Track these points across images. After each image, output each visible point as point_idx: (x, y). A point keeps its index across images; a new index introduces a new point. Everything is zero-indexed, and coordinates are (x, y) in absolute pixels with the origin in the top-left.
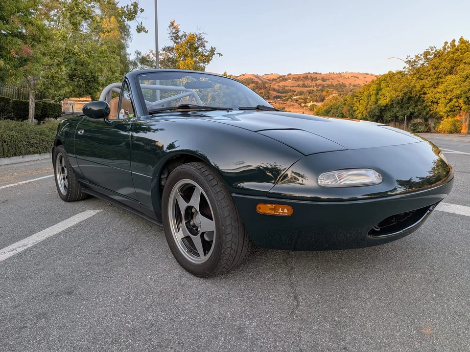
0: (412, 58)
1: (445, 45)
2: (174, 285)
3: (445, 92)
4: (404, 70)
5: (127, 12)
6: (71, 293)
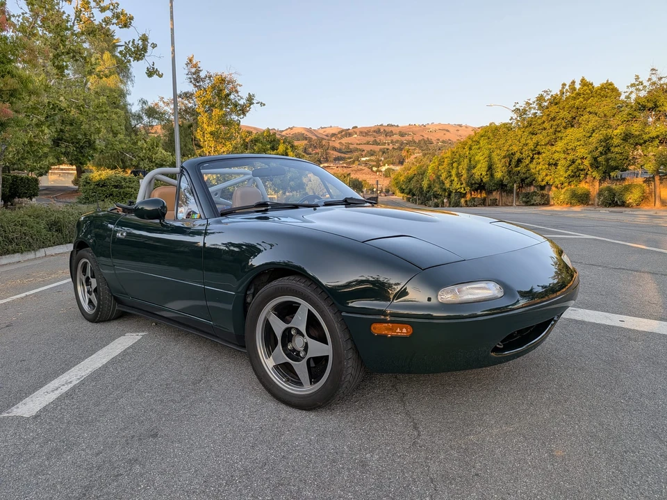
0: (521, 105)
1: (563, 88)
2: (274, 420)
3: (566, 152)
4: (511, 122)
5: (133, 49)
6: (155, 436)
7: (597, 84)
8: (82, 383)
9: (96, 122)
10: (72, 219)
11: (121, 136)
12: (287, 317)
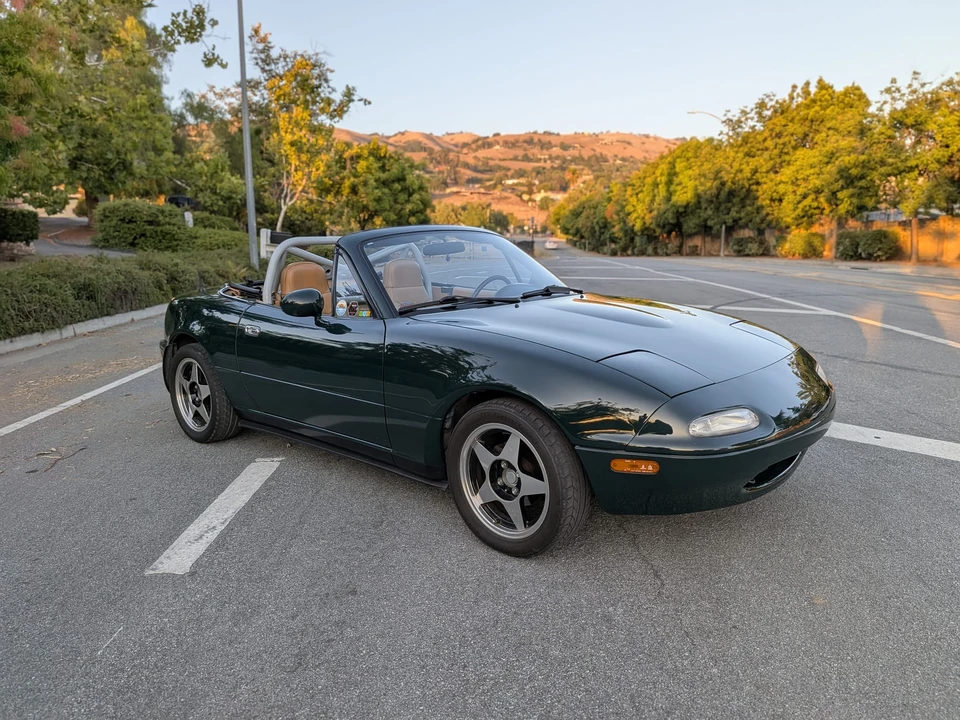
0: (735, 115)
1: (793, 91)
2: (489, 570)
3: (795, 182)
4: (719, 137)
5: (184, 25)
6: (354, 592)
7: (839, 88)
8: (230, 529)
9: (131, 134)
10: (108, 280)
11: (169, 155)
12: (497, 447)
